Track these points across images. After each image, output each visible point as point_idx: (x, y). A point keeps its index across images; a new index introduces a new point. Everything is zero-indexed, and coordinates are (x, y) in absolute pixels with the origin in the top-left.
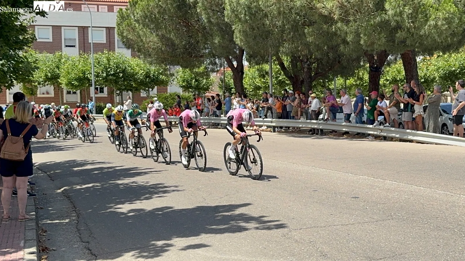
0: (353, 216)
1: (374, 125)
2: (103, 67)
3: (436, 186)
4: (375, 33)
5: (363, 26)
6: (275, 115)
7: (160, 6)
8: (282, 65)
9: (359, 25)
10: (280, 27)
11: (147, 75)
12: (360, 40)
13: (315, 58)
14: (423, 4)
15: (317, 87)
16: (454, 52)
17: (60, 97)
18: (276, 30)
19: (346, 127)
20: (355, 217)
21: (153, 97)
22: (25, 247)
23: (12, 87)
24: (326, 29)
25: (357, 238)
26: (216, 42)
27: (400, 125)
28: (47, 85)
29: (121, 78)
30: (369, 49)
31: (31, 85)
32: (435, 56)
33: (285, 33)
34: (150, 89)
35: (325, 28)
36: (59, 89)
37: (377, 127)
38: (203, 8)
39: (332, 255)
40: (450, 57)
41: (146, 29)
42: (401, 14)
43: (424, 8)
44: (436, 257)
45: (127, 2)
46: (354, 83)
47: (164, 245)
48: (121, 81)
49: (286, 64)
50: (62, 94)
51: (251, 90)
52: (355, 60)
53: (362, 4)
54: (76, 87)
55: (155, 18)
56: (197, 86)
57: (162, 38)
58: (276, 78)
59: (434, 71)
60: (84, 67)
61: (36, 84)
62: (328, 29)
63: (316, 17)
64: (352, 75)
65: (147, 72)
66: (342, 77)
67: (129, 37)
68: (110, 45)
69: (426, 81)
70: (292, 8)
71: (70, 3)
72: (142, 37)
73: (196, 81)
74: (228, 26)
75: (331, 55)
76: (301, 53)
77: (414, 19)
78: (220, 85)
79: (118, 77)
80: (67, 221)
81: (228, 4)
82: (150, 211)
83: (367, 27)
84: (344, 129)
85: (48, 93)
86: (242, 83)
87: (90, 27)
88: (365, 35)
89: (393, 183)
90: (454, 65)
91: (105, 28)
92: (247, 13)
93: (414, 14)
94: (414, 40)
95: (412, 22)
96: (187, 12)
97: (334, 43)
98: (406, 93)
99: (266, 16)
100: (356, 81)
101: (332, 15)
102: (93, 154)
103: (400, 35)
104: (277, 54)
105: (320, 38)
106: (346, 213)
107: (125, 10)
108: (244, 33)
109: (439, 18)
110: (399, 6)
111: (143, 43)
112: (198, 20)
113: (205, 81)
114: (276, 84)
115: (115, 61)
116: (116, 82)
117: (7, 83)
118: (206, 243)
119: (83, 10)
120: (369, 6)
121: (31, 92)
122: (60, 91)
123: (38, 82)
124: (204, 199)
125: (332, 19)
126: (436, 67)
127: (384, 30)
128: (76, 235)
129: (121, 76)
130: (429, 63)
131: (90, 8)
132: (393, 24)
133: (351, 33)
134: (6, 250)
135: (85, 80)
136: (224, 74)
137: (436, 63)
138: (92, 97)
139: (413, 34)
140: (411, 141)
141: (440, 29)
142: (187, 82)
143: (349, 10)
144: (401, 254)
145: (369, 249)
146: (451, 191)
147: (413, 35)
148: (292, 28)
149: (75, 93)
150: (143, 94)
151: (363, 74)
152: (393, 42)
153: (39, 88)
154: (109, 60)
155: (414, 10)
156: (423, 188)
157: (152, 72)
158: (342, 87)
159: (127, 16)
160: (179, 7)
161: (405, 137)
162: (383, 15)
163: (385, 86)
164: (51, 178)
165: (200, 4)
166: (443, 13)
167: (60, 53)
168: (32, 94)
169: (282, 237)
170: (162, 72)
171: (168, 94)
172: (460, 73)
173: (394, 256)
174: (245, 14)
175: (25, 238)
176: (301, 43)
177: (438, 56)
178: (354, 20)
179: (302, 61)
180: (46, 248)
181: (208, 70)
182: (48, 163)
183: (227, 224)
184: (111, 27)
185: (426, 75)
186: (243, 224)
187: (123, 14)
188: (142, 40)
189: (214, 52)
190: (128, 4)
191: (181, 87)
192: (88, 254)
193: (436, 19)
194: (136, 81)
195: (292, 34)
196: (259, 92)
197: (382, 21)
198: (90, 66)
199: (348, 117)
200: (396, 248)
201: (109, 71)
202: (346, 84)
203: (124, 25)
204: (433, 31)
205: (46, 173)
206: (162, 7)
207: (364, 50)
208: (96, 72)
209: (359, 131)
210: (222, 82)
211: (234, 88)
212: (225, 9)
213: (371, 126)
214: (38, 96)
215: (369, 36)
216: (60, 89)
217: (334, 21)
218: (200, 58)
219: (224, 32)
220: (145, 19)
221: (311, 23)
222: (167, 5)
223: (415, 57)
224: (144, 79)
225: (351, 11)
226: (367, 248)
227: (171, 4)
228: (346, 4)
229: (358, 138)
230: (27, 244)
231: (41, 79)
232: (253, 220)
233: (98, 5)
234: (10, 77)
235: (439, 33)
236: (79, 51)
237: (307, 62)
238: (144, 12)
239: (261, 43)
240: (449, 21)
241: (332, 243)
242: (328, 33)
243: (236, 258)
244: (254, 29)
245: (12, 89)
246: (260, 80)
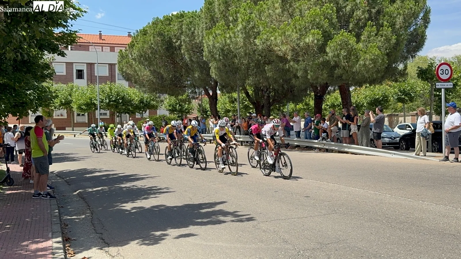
1: (319, 140)
2: (106, 95)
3: (367, 188)
4: (319, 70)
5: (309, 65)
6: (242, 132)
7: (153, 48)
8: (247, 94)
9: (307, 64)
10: (246, 65)
11: (141, 101)
12: (307, 75)
13: (272, 89)
14: (355, 49)
15: (274, 111)
16: (377, 84)
17: (72, 118)
18: (243, 67)
19: (298, 142)
20: (307, 212)
21: (146, 118)
22: (52, 238)
23: (37, 112)
24: (282, 67)
25: (310, 228)
26: (196, 75)
27: (338, 140)
28: (62, 109)
29: (121, 103)
30: (314, 82)
31: (49, 109)
32: (364, 87)
33: (250, 70)
34: (144, 112)
35: (280, 66)
36: (71, 112)
37: (321, 142)
38: (186, 50)
39: (291, 241)
40: (375, 88)
41: (141, 66)
42: (338, 56)
43: (355, 51)
44: (370, 242)
45: (126, 45)
46: (302, 107)
47: (162, 235)
48: (121, 106)
49: (250, 92)
50: (73, 116)
51: (223, 113)
52: (303, 90)
53: (309, 48)
54: (84, 110)
55: (149, 57)
56: (181, 109)
57: (153, 72)
58: (242, 103)
59: (363, 98)
60: (91, 95)
61: (53, 108)
62: (283, 66)
63: (274, 58)
64: (301, 101)
65: (141, 99)
66: (293, 103)
67: (128, 72)
68: (112, 78)
69: (357, 106)
70: (255, 51)
71: (80, 45)
72: (138, 72)
73: (180, 105)
74: (206, 64)
75: (285, 86)
76: (262, 85)
77: (348, 60)
78: (198, 108)
79: (118, 103)
80: (83, 217)
81: (206, 47)
83: (313, 65)
84: (296, 144)
85: (62, 115)
86: (217, 108)
87: (96, 63)
88: (311, 71)
89: (335, 186)
90: (378, 94)
91: (108, 65)
92: (221, 54)
93: (348, 56)
94: (348, 76)
95: (347, 62)
96: (173, 53)
97: (288, 77)
98: (344, 116)
99: (235, 56)
101: (286, 56)
102: (100, 164)
103: (338, 72)
104: (243, 86)
105: (277, 74)
106: (300, 209)
107: (124, 51)
108: (218, 69)
109: (367, 59)
110: (337, 50)
111: (139, 77)
112: (182, 59)
113: (187, 106)
114: (242, 108)
115: (116, 90)
116: (117, 107)
117: (33, 108)
118: (193, 233)
119: (90, 50)
120: (314, 50)
121: (48, 115)
122: (72, 114)
123: (54, 106)
124: (190, 198)
125: (286, 59)
126: (364, 96)
127: (325, 68)
128: (91, 228)
130: (359, 92)
131: (96, 49)
132: (332, 63)
133: (301, 69)
134: (38, 240)
135: (92, 104)
136: (201, 100)
137: (365, 93)
139: (347, 71)
140: (347, 153)
141: (368, 67)
142: (173, 106)
143: (299, 53)
144: (344, 240)
145: (320, 236)
146: (379, 191)
147: (347, 72)
148: (255, 66)
149: (83, 115)
150: (138, 116)
151: (309, 101)
152: (332, 77)
153: (55, 111)
154: (111, 89)
155: (348, 53)
156: (358, 189)
157: (145, 99)
158: (293, 110)
159: (126, 55)
160: (167, 49)
161: (342, 150)
162: (325, 57)
163: (326, 109)
164: (68, 183)
165: (184, 47)
166: (370, 55)
167: (72, 84)
169: (253, 228)
170: (153, 98)
171: (158, 116)
172: (382, 100)
173: (338, 242)
174: (219, 55)
175: (52, 231)
176: (262, 77)
177: (366, 87)
178: (303, 60)
179: (262, 90)
180: (69, 238)
181: (189, 97)
182: (65, 171)
183: (210, 218)
184: (112, 64)
185: (357, 102)
186: (222, 218)
187: (122, 54)
188: (138, 75)
189: (194, 84)
190: (127, 46)
191: (168, 110)
192: (102, 243)
193: (365, 60)
194: (132, 106)
195: (255, 70)
196: (229, 114)
197: (324, 61)
198: (96, 94)
199: (298, 134)
200: (340, 235)
201: (111, 98)
202: (296, 108)
203: (123, 63)
204: (362, 69)
205: (64, 179)
206: (154, 49)
207: (310, 83)
208: (101, 99)
209: (307, 145)
210: (200, 107)
211: (209, 111)
212: (203, 51)
213: (316, 141)
214: (54, 118)
215: (315, 72)
217: (288, 60)
218: (183, 88)
219: (202, 68)
220: (141, 57)
221: (270, 62)
222: (158, 47)
223: (349, 88)
224: (139, 104)
225: (301, 53)
226: (318, 236)
227: (161, 47)
228: (296, 48)
229: (307, 150)
230: (54, 236)
231: (57, 104)
232: (229, 215)
233: (102, 47)
234: (35, 104)
235: (367, 70)
236: (87, 82)
237: (267, 91)
238: (140, 52)
239: (232, 77)
240: (374, 61)
241: (291, 232)
242: (283, 70)
243: (218, 244)
244: (226, 66)
245: (37, 113)
246: (230, 105)
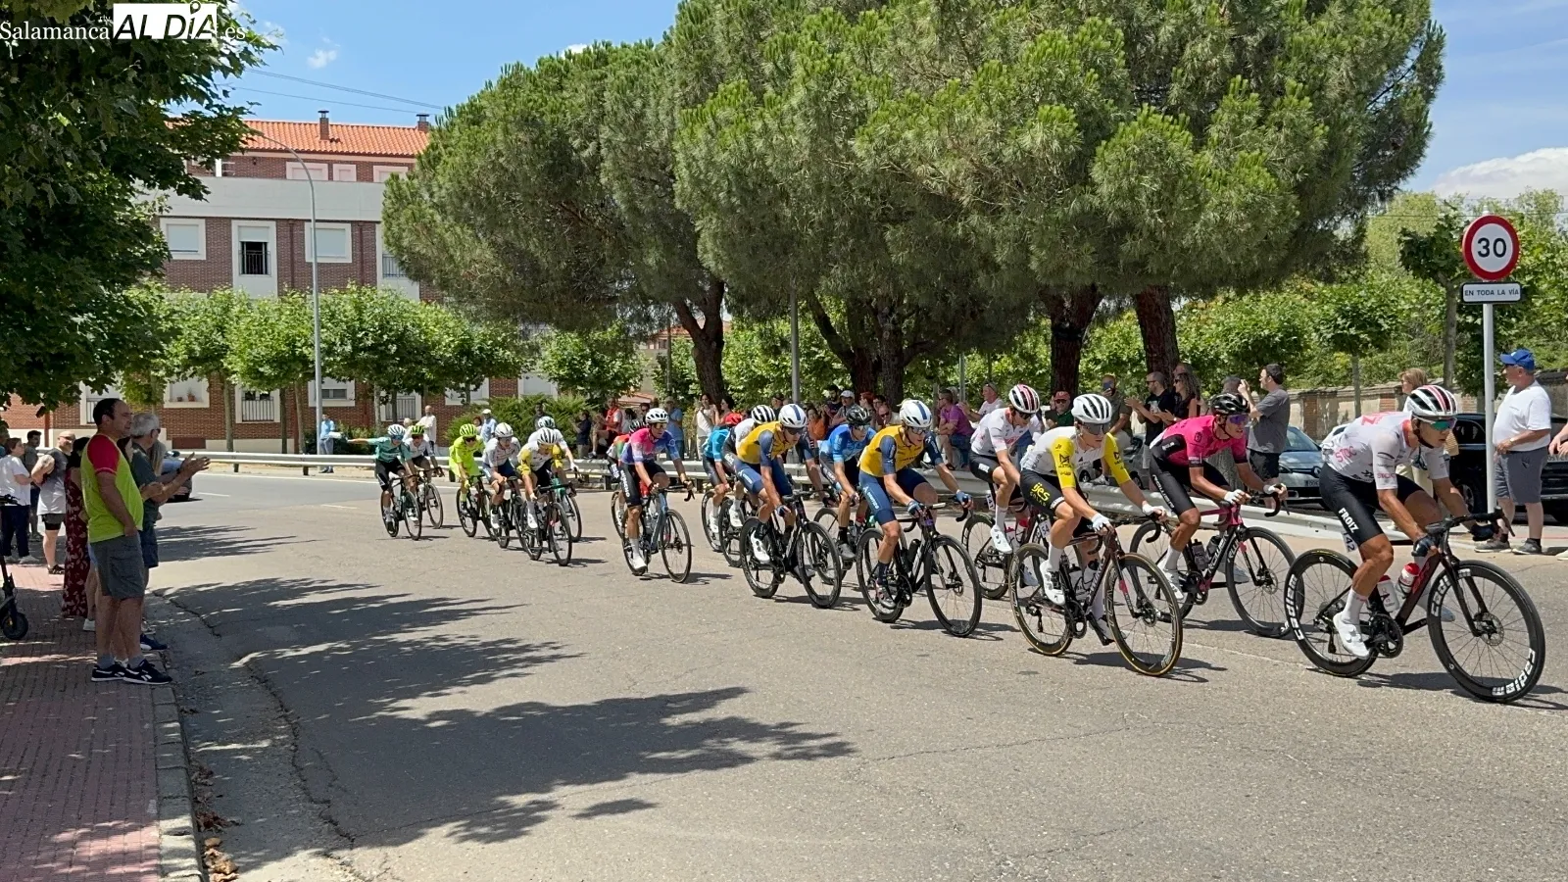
0: (1025, 720)
2: (345, 327)
4: (1067, 242)
5: (1033, 223)
7: (502, 167)
8: (823, 321)
9: (1025, 221)
10: (821, 224)
11: (464, 350)
12: (1028, 260)
13: (910, 305)
14: (1189, 170)
15: (914, 380)
16: (1265, 288)
17: (227, 409)
18: (810, 231)
20: (1031, 723)
21: (479, 408)
22: (159, 817)
23: (108, 386)
24: (940, 231)
25: (1038, 779)
26: (651, 261)
28: (191, 376)
29: (393, 357)
30: (1052, 283)
31: (148, 377)
32: (1220, 299)
33: (832, 241)
34: (472, 387)
35: (937, 229)
36: (223, 388)
38: (617, 174)
39: (976, 825)
40: (1257, 302)
41: (462, 228)
42: (1133, 193)
43: (1190, 178)
44: (1243, 828)
45: (412, 156)
46: (1011, 368)
47: (533, 806)
48: (394, 365)
49: (834, 318)
50: (232, 399)
51: (741, 388)
52: (1013, 311)
53: (1034, 168)
54: (269, 381)
55: (488, 198)
56: (598, 377)
57: (505, 251)
58: (808, 355)
59: (1218, 337)
60: (293, 327)
61: (162, 373)
62: (945, 230)
63: (915, 201)
64: (1008, 347)
65: (464, 340)
66: (979, 352)
67: (417, 249)
68: (362, 270)
69: (1197, 364)
70: (851, 176)
71: (254, 158)
72: (451, 250)
73: (595, 363)
74: (684, 221)
75: (952, 297)
76: (875, 292)
77: (1164, 208)
78: (658, 373)
79: (385, 355)
80: (265, 744)
81: (683, 164)
82: (487, 714)
83: (1046, 225)
85: (192, 398)
86: (720, 370)
87: (310, 221)
88: (1041, 246)
90: (1268, 324)
91: (350, 225)
92: (734, 189)
93: (1167, 194)
94: (1166, 261)
95: (1162, 214)
96: (572, 184)
97: (962, 267)
98: (1154, 397)
99: (783, 195)
100: (1015, 363)
101: (956, 194)
102: (324, 562)
103: (1131, 247)
104: (810, 295)
105: (924, 255)
106: (1006, 715)
107: (406, 180)
108: (724, 238)
109: (1228, 204)
110: (1127, 174)
111: (456, 266)
112: (602, 205)
113: (619, 363)
114: (807, 372)
115: (377, 311)
116: (380, 369)
117: (94, 374)
118: (642, 798)
119: (289, 175)
120: (1051, 172)
121: (145, 396)
122: (226, 392)
123: (167, 367)
124: (631, 680)
125: (956, 206)
126: (1220, 328)
127: (1089, 234)
128: (292, 784)
129: (393, 351)
130: (1203, 317)
131: (310, 172)
132: (1112, 218)
133: (1006, 240)
134: (111, 824)
135: (294, 361)
136: (668, 344)
137: (1222, 318)
138: (315, 408)
139: (1164, 244)
141: (1233, 233)
142: (571, 366)
143: (998, 183)
144: (1155, 821)
145: (1071, 808)
146: (1271, 653)
147: (1163, 248)
148: (852, 227)
149: (264, 397)
150: (452, 399)
151: (1035, 346)
152: (1112, 265)
153: (168, 385)
154: (359, 308)
155: (1166, 183)
156: (1200, 646)
157: (477, 341)
159: (412, 194)
160: (552, 172)
162: (1087, 196)
163: (1090, 375)
164: (213, 628)
165: (607, 164)
166: (1239, 190)
167: (227, 292)
168: (148, 401)
169: (845, 779)
170: (504, 340)
171: (520, 399)
172: (1282, 343)
173: (1136, 826)
174: (729, 192)
175: (158, 792)
176: (875, 264)
177: (1227, 300)
178: (1013, 209)
179: (875, 311)
180: (216, 819)
181: (627, 335)
183: (698, 747)
184: (365, 222)
185: (1197, 349)
186: (739, 746)
187: (400, 188)
188: (451, 259)
189: (645, 288)
190: (415, 161)
191: (555, 379)
192: (329, 833)
193: (1223, 207)
194: (432, 364)
195: (851, 241)
196: (762, 393)
197: (1083, 213)
198: (310, 325)
200: (1141, 805)
201: (362, 338)
202: (990, 371)
203: (402, 220)
204: (1214, 239)
205: (198, 615)
206: (507, 170)
207: (1038, 287)
208: (325, 342)
210: (663, 367)
211: (694, 381)
212: (674, 178)
214: (165, 406)
215: (1053, 248)
216: (226, 386)
217: (961, 209)
218: (606, 303)
219: (670, 235)
220: (461, 201)
221: (900, 214)
222: (521, 164)
223: (1169, 304)
224: (456, 358)
225: (1005, 185)
226: (1065, 806)
227: (532, 164)
228: (990, 166)
230: (164, 810)
231: (175, 360)
232: (764, 734)
233: (330, 164)
234: (101, 359)
235: (1231, 241)
236: (280, 284)
237: (891, 315)
238: (459, 182)
239: (771, 265)
240: (1254, 211)
241: (976, 794)
242: (945, 241)
243: (726, 836)
244: (751, 230)
246: (766, 361)
